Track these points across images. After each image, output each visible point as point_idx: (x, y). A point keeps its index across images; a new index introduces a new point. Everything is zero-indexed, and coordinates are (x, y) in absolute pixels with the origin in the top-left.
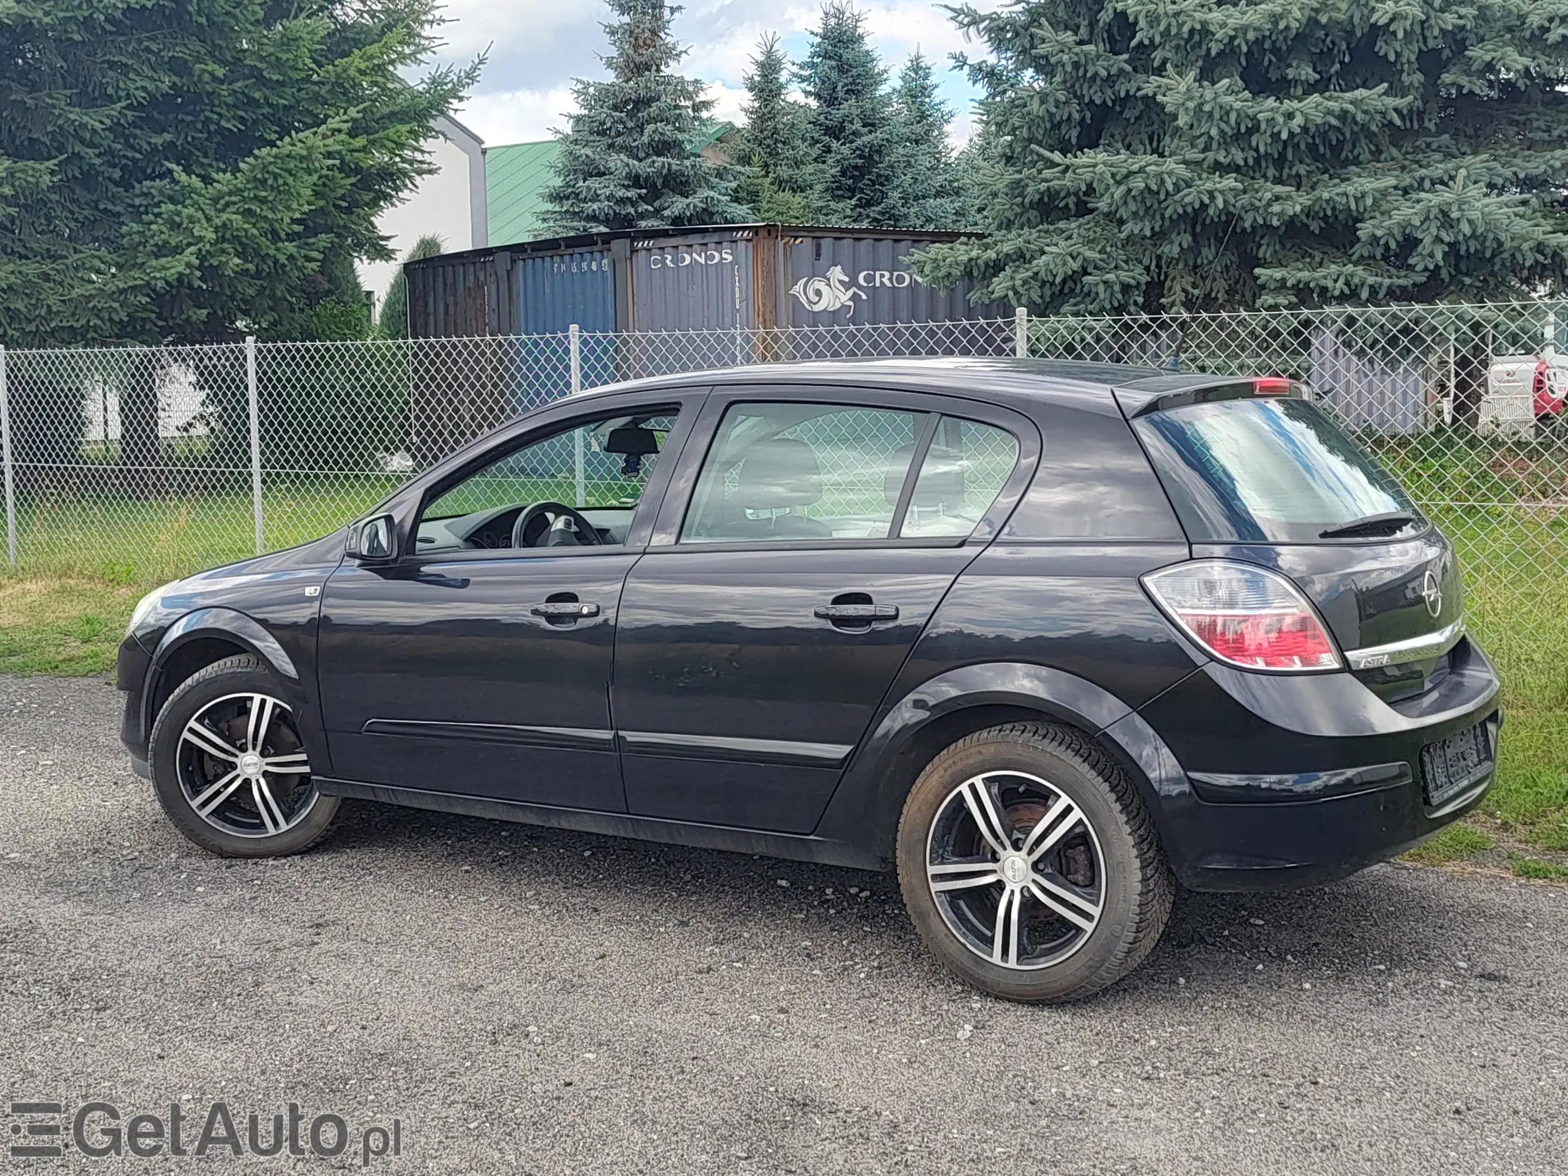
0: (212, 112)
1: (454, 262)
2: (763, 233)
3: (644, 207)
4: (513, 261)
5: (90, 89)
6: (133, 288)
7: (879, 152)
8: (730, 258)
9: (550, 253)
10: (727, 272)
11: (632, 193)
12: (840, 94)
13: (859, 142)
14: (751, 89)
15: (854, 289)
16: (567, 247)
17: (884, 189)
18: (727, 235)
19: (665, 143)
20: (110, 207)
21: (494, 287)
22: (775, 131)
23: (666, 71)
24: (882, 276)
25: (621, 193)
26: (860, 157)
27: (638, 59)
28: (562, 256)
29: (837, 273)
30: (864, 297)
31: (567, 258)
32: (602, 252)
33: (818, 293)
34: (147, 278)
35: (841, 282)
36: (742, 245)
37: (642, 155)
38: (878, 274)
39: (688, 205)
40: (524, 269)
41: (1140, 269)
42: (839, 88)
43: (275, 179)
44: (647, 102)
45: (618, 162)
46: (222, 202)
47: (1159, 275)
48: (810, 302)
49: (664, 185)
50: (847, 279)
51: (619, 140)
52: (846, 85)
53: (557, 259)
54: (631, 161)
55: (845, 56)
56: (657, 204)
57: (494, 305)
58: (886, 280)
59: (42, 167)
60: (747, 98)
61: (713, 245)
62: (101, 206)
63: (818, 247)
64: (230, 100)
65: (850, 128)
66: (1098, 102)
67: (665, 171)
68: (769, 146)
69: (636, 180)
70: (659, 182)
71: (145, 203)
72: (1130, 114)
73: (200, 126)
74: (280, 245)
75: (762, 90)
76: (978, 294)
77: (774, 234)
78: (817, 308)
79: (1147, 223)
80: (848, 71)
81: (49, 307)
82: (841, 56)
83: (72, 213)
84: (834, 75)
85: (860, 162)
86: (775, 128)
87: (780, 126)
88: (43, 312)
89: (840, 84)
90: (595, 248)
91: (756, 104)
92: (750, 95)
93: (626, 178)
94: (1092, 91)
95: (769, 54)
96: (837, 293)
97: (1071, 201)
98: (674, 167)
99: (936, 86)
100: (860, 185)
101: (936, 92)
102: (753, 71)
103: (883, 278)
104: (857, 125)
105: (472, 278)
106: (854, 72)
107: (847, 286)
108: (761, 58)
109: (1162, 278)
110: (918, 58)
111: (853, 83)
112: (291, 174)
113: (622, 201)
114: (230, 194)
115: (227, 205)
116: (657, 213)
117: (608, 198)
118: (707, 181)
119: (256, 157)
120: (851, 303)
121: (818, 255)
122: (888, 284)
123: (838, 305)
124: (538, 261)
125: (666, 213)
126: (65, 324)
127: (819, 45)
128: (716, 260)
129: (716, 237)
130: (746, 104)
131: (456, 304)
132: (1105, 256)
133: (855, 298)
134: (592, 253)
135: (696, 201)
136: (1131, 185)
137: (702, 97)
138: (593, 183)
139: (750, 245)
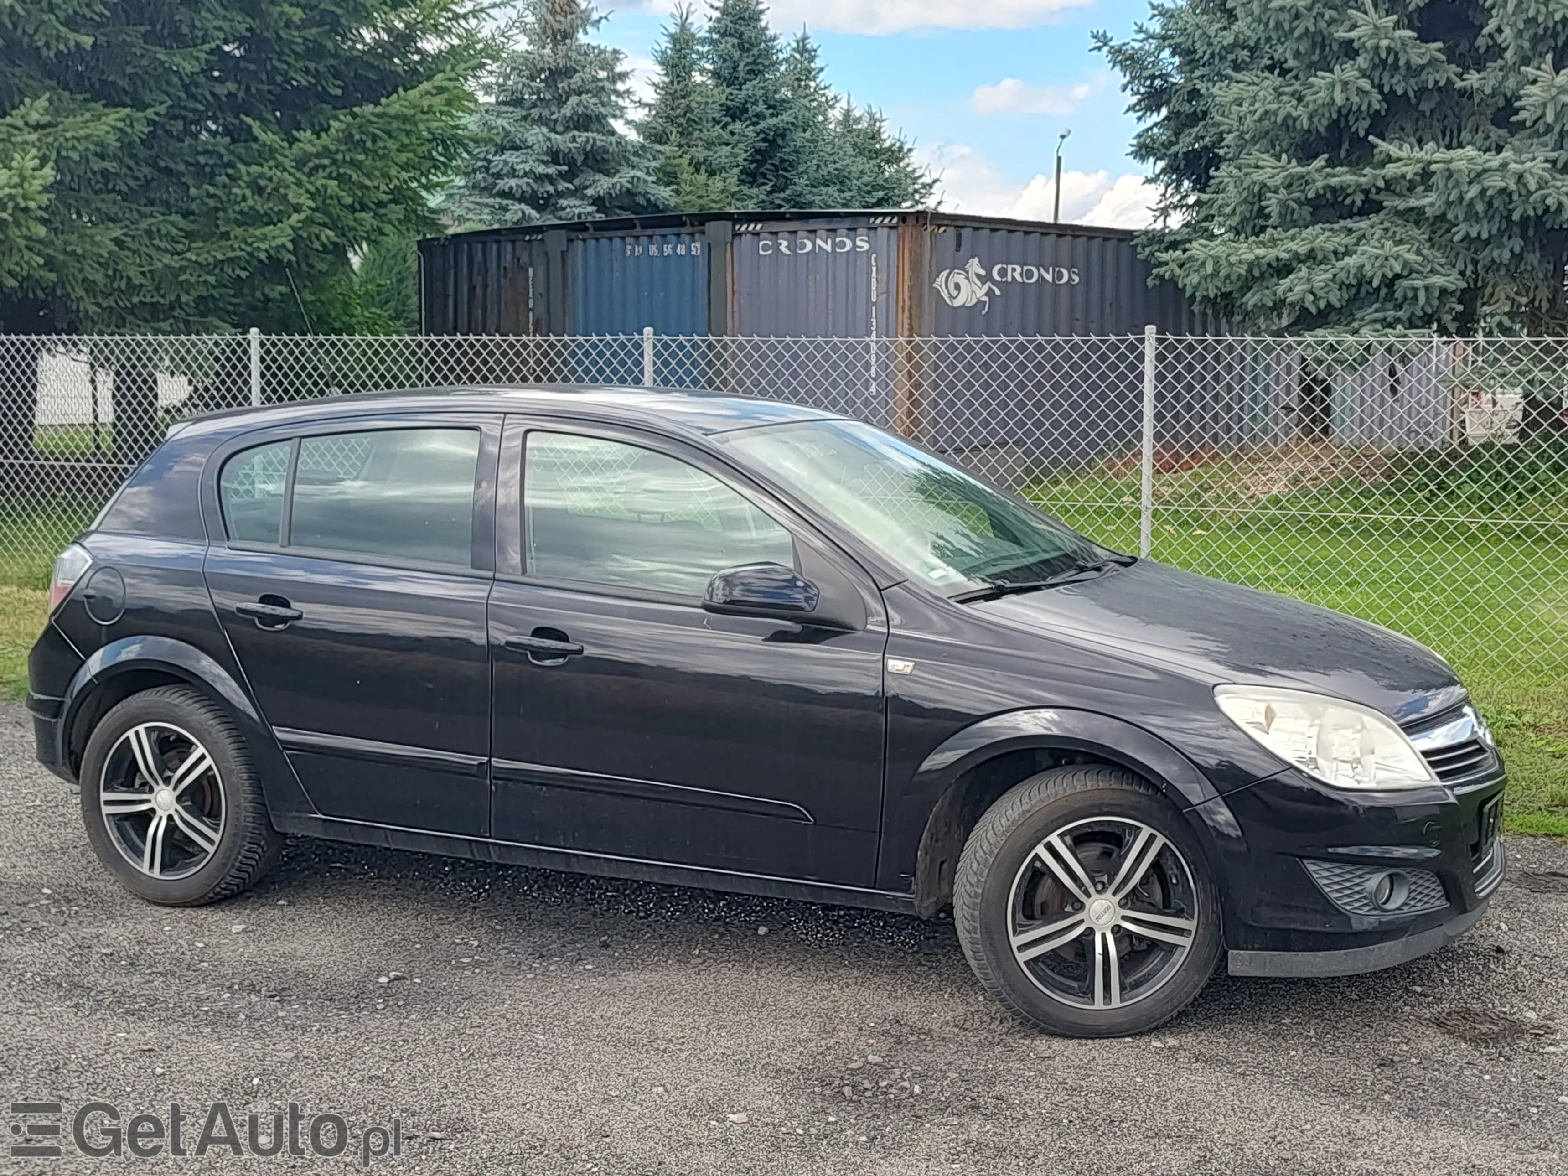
0: (280, 60)
1: (488, 239)
2: (911, 221)
3: (563, 185)
4: (570, 241)
5: (159, 27)
6: (230, 260)
7: (783, 136)
8: (866, 246)
9: (621, 233)
10: (861, 262)
11: (551, 170)
12: (742, 74)
13: (763, 125)
14: (662, 64)
15: (989, 284)
16: (643, 227)
17: (787, 175)
18: (862, 221)
19: (588, 117)
20: (172, 165)
21: (541, 269)
22: (689, 109)
23: (582, 38)
24: (1014, 270)
25: (541, 169)
26: (764, 140)
27: (556, 26)
28: (637, 238)
29: (975, 266)
30: (998, 292)
31: (643, 240)
32: (692, 235)
33: (957, 287)
34: (249, 249)
35: (978, 276)
36: (883, 232)
37: (560, 128)
38: (1010, 267)
39: (614, 185)
40: (585, 250)
41: (1455, 274)
42: (741, 67)
43: (374, 141)
44: (568, 72)
45: (536, 135)
46: (311, 165)
47: (1476, 281)
48: (951, 297)
49: (584, 162)
50: (983, 273)
51: (535, 113)
52: (747, 64)
53: (629, 240)
54: (553, 136)
55: (747, 34)
56: (577, 182)
57: (541, 289)
58: (1017, 275)
59: (140, 114)
60: (657, 74)
61: (844, 232)
62: (162, 164)
63: (959, 237)
64: (300, 49)
65: (752, 110)
66: (1400, 92)
67: (589, 147)
68: (680, 125)
69: (555, 156)
70: (580, 160)
71: (211, 162)
72: (1425, 107)
73: (264, 77)
74: (357, 214)
75: (674, 66)
76: (1258, 296)
77: (921, 222)
78: (957, 303)
79: (1486, 226)
80: (748, 50)
81: (129, 279)
82: (742, 34)
83: (131, 169)
84: (736, 54)
85: (764, 145)
86: (688, 106)
87: (694, 105)
88: (123, 285)
89: (742, 64)
90: (683, 230)
91: (667, 80)
92: (659, 69)
93: (547, 154)
94: (1394, 81)
95: (683, 26)
96: (975, 287)
97: (1359, 198)
98: (599, 143)
99: (822, 70)
100: (762, 170)
101: (822, 75)
102: (665, 43)
103: (1016, 272)
104: (761, 107)
105: (509, 257)
106: (755, 51)
107: (983, 280)
108: (673, 29)
109: (1480, 284)
110: (804, 39)
111: (754, 63)
112: (390, 136)
113: (541, 178)
114: (318, 155)
115: (316, 168)
116: (578, 192)
117: (526, 174)
118: (627, 160)
119: (354, 116)
120: (986, 299)
121: (959, 245)
122: (1019, 279)
123: (974, 301)
124: (604, 242)
125: (590, 192)
126: (148, 300)
127: (718, 20)
128: (847, 249)
129: (847, 223)
130: (656, 79)
131: (485, 287)
132: (1420, 259)
133: (990, 294)
134: (678, 235)
135: (623, 181)
136: (1486, 184)
137: (619, 69)
138: (511, 157)
139: (893, 233)
